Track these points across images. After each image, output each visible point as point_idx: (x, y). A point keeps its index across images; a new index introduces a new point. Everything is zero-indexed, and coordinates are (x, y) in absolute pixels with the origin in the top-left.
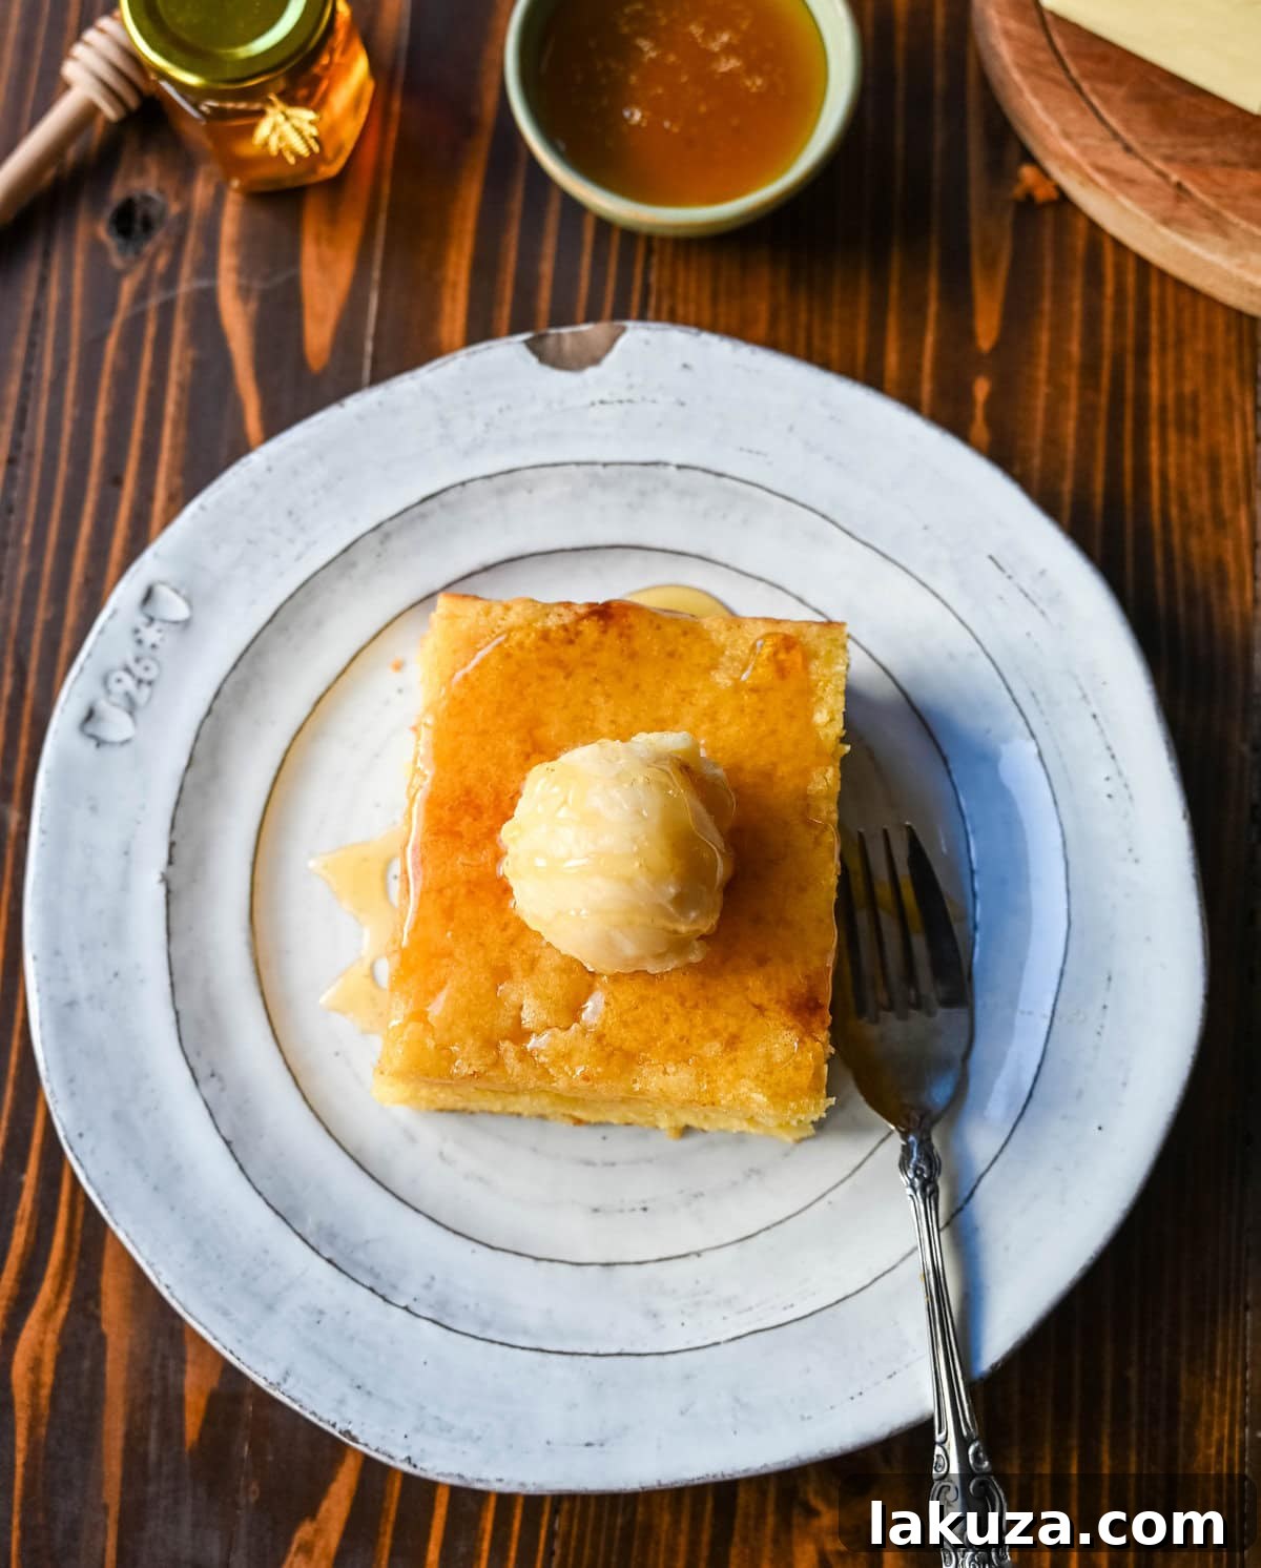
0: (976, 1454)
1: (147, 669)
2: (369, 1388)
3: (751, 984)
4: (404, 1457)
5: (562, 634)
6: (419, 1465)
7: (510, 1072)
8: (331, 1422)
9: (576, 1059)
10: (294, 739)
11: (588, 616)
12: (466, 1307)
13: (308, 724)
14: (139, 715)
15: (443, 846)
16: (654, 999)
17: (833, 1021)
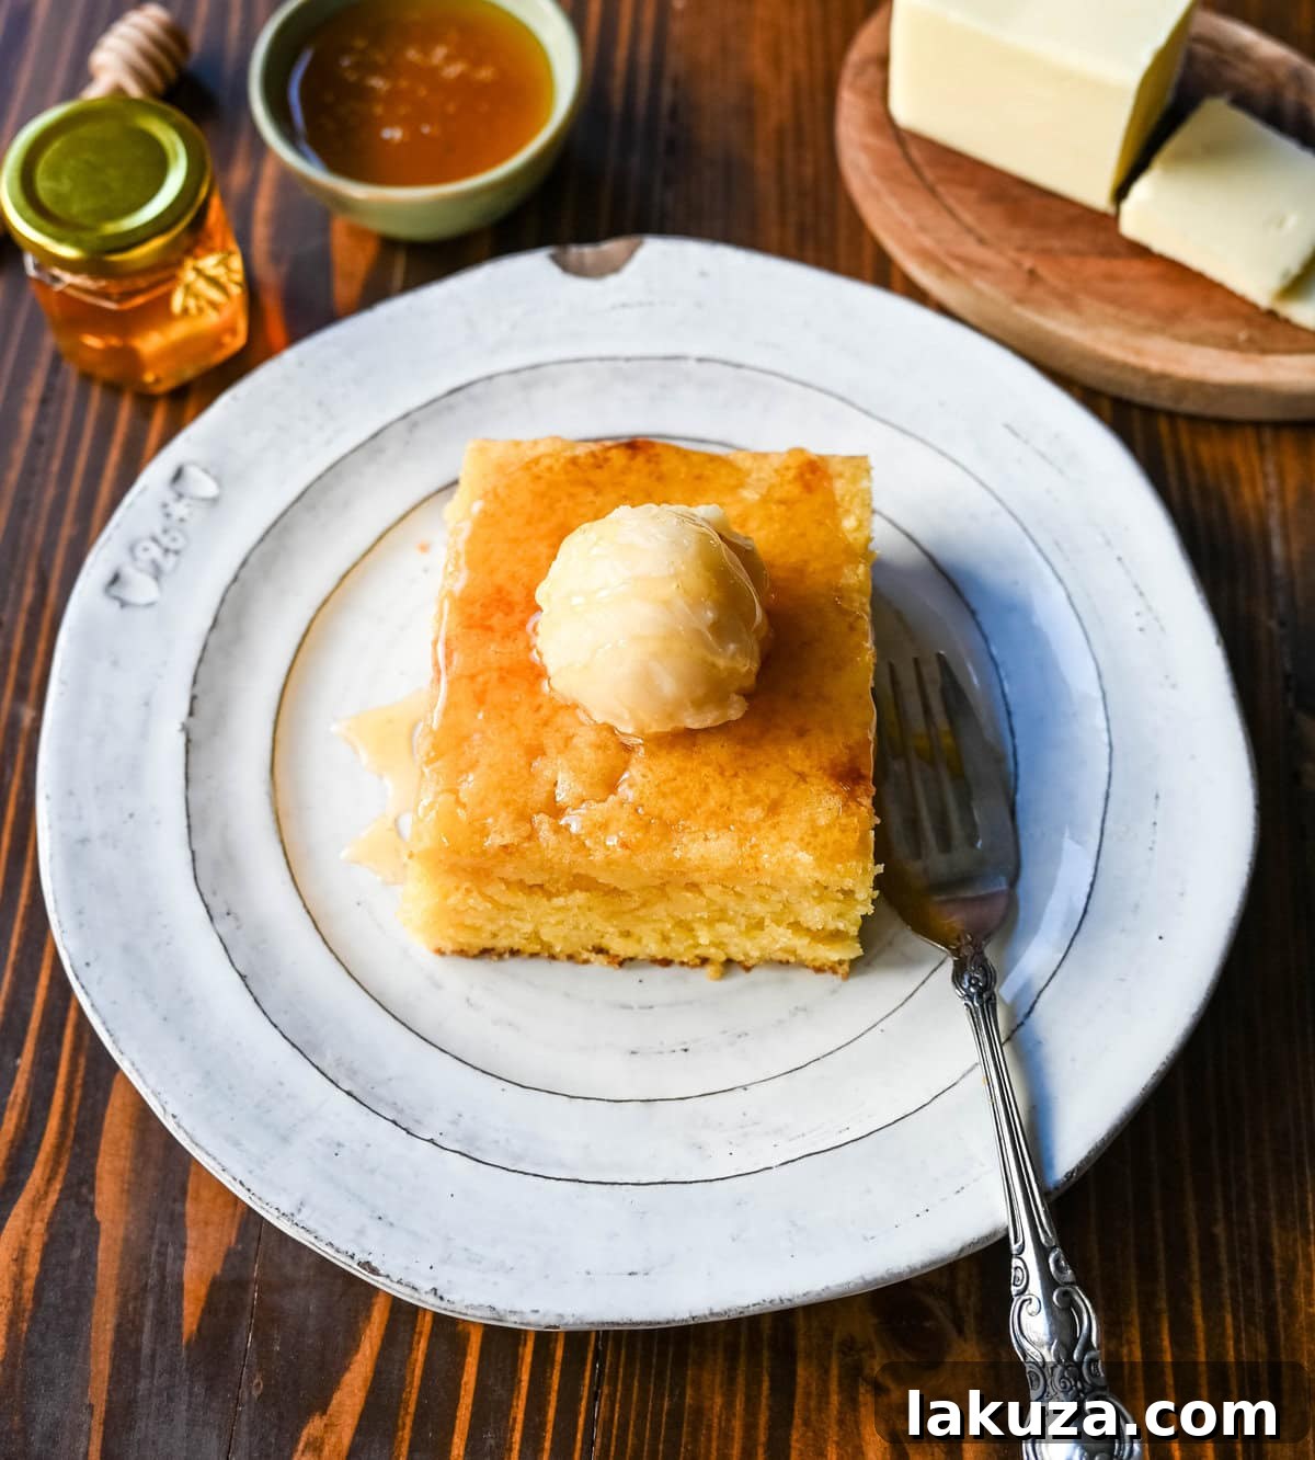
0: (1057, 1262)
1: (174, 540)
2: (391, 1219)
3: (790, 753)
4: (428, 1287)
5: (591, 460)
6: (446, 1296)
7: (545, 845)
8: (350, 1253)
9: (613, 828)
10: (319, 609)
11: (617, 446)
12: (497, 1142)
13: (333, 597)
14: (163, 579)
15: (475, 638)
16: (692, 770)
17: (877, 792)
